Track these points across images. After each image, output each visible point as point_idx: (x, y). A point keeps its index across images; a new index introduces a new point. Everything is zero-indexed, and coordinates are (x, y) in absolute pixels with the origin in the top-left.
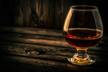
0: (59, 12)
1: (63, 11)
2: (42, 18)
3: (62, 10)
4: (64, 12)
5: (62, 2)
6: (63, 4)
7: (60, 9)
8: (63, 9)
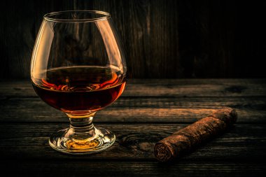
0: (140, 35)
1: (149, 29)
2: (90, 53)
3: (146, 27)
4: (151, 32)
5: (147, 8)
6: (149, 13)
7: (141, 25)
8: (148, 24)
